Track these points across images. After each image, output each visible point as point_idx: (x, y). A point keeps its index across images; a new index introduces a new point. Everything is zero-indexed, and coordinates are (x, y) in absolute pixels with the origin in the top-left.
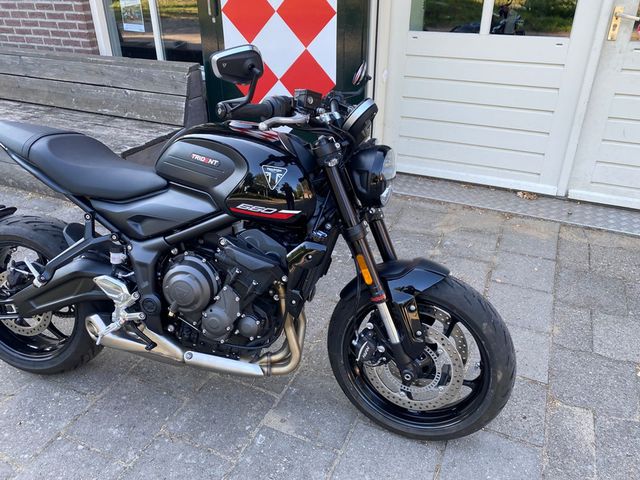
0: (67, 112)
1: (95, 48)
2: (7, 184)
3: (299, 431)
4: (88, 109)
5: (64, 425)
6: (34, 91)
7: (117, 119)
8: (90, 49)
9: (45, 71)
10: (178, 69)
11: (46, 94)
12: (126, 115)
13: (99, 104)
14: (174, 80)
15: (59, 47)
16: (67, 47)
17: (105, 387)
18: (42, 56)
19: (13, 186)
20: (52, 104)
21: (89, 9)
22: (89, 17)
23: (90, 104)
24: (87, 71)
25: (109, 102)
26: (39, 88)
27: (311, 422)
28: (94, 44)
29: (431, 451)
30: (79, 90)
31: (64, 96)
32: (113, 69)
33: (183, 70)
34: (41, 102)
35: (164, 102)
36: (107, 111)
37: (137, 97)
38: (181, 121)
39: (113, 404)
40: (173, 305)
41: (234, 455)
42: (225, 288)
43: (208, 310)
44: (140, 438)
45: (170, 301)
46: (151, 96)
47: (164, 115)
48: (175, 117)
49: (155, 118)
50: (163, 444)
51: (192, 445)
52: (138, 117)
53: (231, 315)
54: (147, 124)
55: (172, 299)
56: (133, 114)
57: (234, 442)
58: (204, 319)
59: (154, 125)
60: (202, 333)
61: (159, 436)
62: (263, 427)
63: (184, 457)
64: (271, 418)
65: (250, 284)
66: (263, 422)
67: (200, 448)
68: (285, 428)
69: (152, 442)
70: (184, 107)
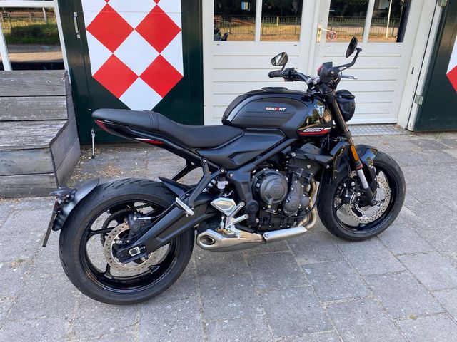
10: (53, 75)
14: (50, 84)
33: (60, 76)
35: (42, 103)
38: (65, 116)
39: (212, 294)
40: (270, 201)
41: (306, 283)
42: (296, 182)
43: (289, 198)
44: (252, 300)
45: (267, 199)
46: (26, 100)
47: (45, 113)
48: (58, 113)
49: (35, 117)
50: (266, 296)
51: (282, 289)
52: (16, 118)
53: (301, 197)
54: (29, 123)
55: (270, 197)
56: (9, 117)
57: (299, 278)
58: (287, 204)
59: (36, 122)
60: (284, 214)
61: (259, 295)
62: (302, 266)
63: (286, 296)
64: (300, 261)
65: (309, 175)
66: (299, 264)
67: (287, 289)
68: (311, 261)
69: (261, 299)
70: (65, 104)
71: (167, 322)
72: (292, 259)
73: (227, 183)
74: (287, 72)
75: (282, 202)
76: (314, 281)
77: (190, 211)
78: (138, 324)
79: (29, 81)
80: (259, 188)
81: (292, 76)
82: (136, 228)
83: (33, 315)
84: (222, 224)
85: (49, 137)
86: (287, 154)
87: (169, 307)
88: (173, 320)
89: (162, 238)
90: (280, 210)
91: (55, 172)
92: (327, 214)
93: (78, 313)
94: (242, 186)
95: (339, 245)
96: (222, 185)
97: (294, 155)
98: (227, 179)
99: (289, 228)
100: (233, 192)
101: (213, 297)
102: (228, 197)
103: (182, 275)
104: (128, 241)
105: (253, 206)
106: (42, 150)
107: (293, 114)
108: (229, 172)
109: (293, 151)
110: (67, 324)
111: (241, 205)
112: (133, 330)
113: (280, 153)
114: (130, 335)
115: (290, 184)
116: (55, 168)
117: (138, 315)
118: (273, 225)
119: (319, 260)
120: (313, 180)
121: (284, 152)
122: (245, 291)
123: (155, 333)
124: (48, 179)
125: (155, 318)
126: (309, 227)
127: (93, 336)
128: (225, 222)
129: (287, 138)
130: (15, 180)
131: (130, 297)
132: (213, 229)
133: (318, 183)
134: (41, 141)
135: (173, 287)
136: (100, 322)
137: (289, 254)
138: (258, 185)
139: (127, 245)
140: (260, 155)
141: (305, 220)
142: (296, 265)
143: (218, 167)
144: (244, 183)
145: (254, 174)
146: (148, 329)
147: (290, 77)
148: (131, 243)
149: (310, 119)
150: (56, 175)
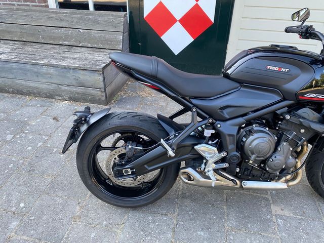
0: (39, 45)
1: (46, 4)
2: (8, 92)
4: (52, 42)
6: (9, 32)
7: (74, 48)
8: (44, 4)
9: (16, 19)
10: (116, 16)
11: (19, 33)
12: (81, 45)
13: (60, 38)
14: (114, 22)
15: (20, 3)
16: (26, 3)
18: (13, 9)
19: (13, 92)
20: (24, 40)
23: (54, 39)
24: (50, 18)
25: (67, 37)
26: (13, 30)
30: (44, 31)
31: (32, 35)
33: (120, 16)
34: (15, 39)
35: (107, 36)
36: (67, 43)
37: (88, 33)
38: (121, 47)
39: (187, 217)
40: (253, 157)
41: (275, 234)
42: (285, 144)
43: (273, 158)
44: (219, 235)
45: (250, 154)
46: (98, 33)
47: (108, 44)
48: (116, 45)
49: (101, 46)
50: (233, 235)
51: (249, 232)
52: (90, 45)
53: (287, 158)
54: (97, 50)
55: (253, 154)
56: (85, 44)
57: (269, 226)
58: (270, 162)
59: (102, 50)
60: (266, 170)
61: (227, 231)
62: (276, 215)
63: (251, 240)
64: (275, 209)
65: (300, 139)
66: (274, 212)
67: (254, 233)
68: (286, 213)
69: (227, 235)
70: (122, 38)
71: (144, 231)
72: (268, 205)
73: (213, 132)
74: (304, 29)
75: (266, 160)
76: (284, 234)
77: (171, 153)
78: (123, 225)
79: (100, 19)
80: (244, 142)
81: (308, 33)
82: (130, 155)
83: (60, 193)
84: (203, 166)
85: (104, 63)
86: (282, 114)
87: (150, 218)
88: (150, 231)
89: (149, 167)
90: (262, 165)
91: (105, 89)
92: (314, 175)
93: (88, 201)
94: (228, 138)
95: (321, 204)
96: (208, 133)
97: (288, 117)
98: (214, 128)
99: (270, 181)
100: (218, 140)
101: (186, 220)
102: (211, 145)
103: (169, 193)
104: (123, 162)
105: (235, 158)
106: (97, 72)
107: (296, 77)
108: (217, 122)
109: (289, 112)
110: (78, 208)
111: (223, 154)
112: (118, 229)
113: (274, 113)
114: (115, 232)
115: (278, 144)
116: (105, 86)
117: (126, 217)
118: (254, 176)
119: (295, 213)
120: (305, 143)
121: (278, 112)
122: (215, 224)
123: (132, 237)
124: (100, 93)
125: (137, 225)
126: (291, 184)
127: (90, 223)
128: (205, 165)
129: (284, 99)
130: (80, 90)
131: (121, 203)
132: (195, 169)
133: (310, 146)
134: (97, 65)
135: (158, 202)
136: (99, 214)
137: (267, 200)
138: (244, 139)
139: (122, 165)
140: (252, 112)
141: (289, 177)
142: (271, 212)
143: (208, 117)
144: (230, 135)
145: (243, 128)
146: (129, 232)
147: (305, 35)
148: (126, 165)
149: (317, 82)
150: (105, 91)
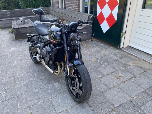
1: (79, 10)
3: (58, 88)
5: (31, 71)
9: (70, 14)
11: (69, 19)
14: (86, 18)
17: (40, 68)
21: (79, 3)
22: (79, 4)
24: (75, 15)
26: (68, 17)
27: (61, 87)
28: (79, 9)
29: (75, 103)
30: (73, 18)
32: (78, 15)
62: (53, 84)
68: (56, 86)
76: (46, 87)
